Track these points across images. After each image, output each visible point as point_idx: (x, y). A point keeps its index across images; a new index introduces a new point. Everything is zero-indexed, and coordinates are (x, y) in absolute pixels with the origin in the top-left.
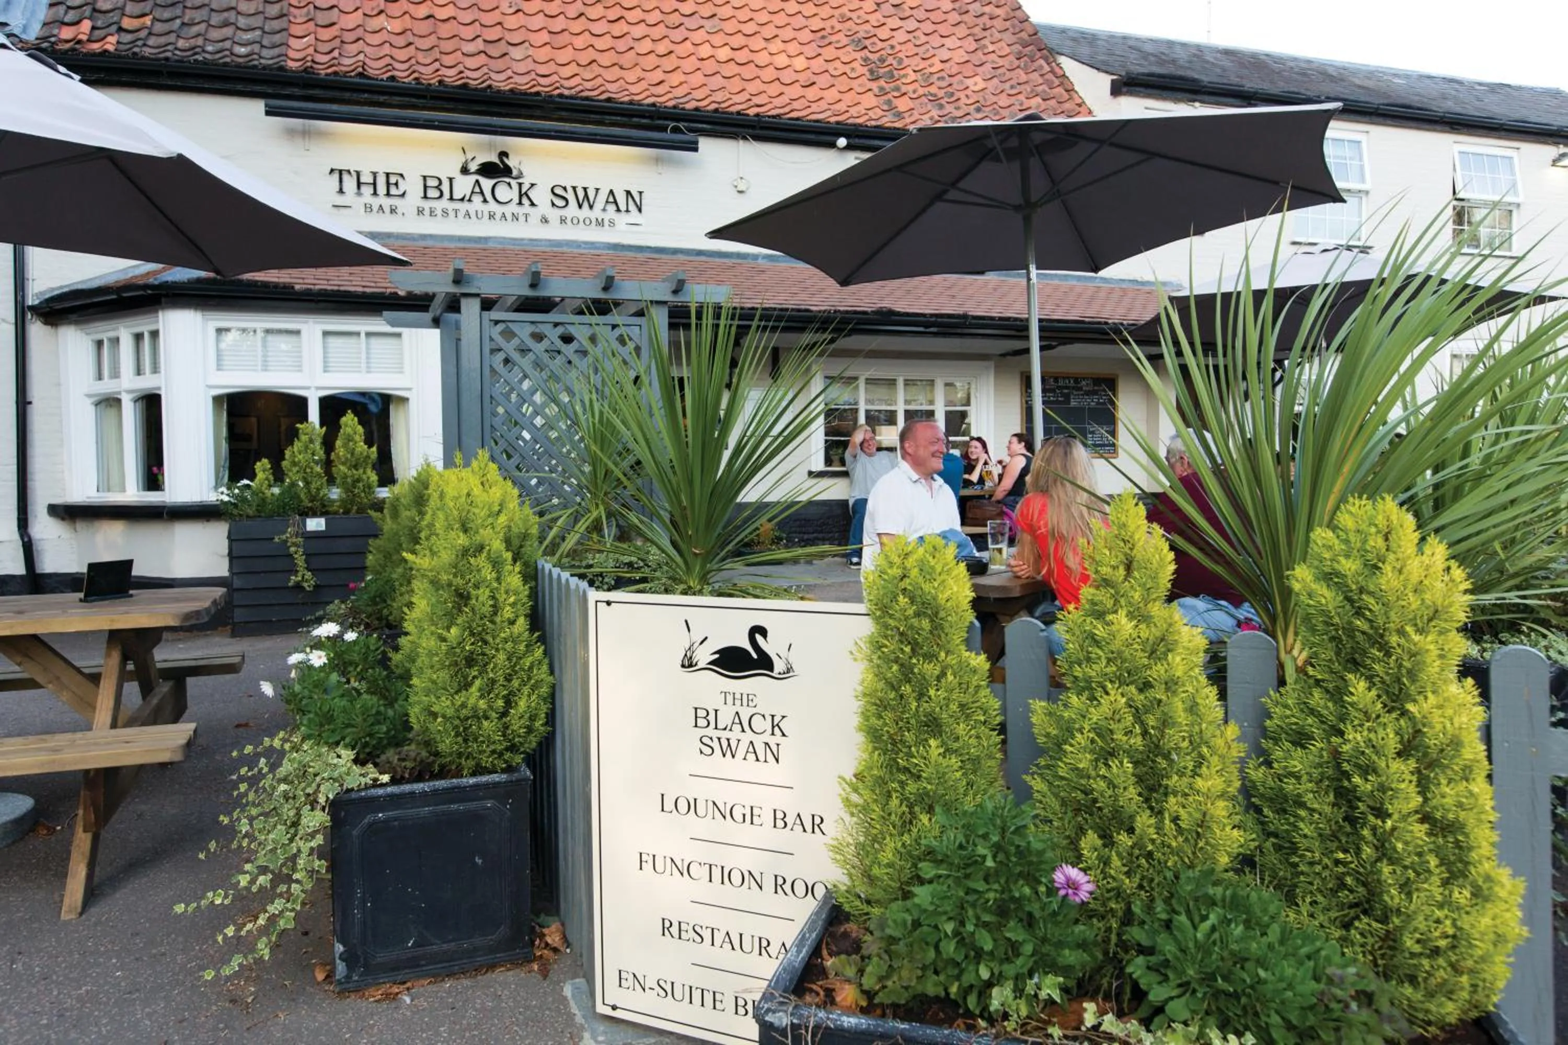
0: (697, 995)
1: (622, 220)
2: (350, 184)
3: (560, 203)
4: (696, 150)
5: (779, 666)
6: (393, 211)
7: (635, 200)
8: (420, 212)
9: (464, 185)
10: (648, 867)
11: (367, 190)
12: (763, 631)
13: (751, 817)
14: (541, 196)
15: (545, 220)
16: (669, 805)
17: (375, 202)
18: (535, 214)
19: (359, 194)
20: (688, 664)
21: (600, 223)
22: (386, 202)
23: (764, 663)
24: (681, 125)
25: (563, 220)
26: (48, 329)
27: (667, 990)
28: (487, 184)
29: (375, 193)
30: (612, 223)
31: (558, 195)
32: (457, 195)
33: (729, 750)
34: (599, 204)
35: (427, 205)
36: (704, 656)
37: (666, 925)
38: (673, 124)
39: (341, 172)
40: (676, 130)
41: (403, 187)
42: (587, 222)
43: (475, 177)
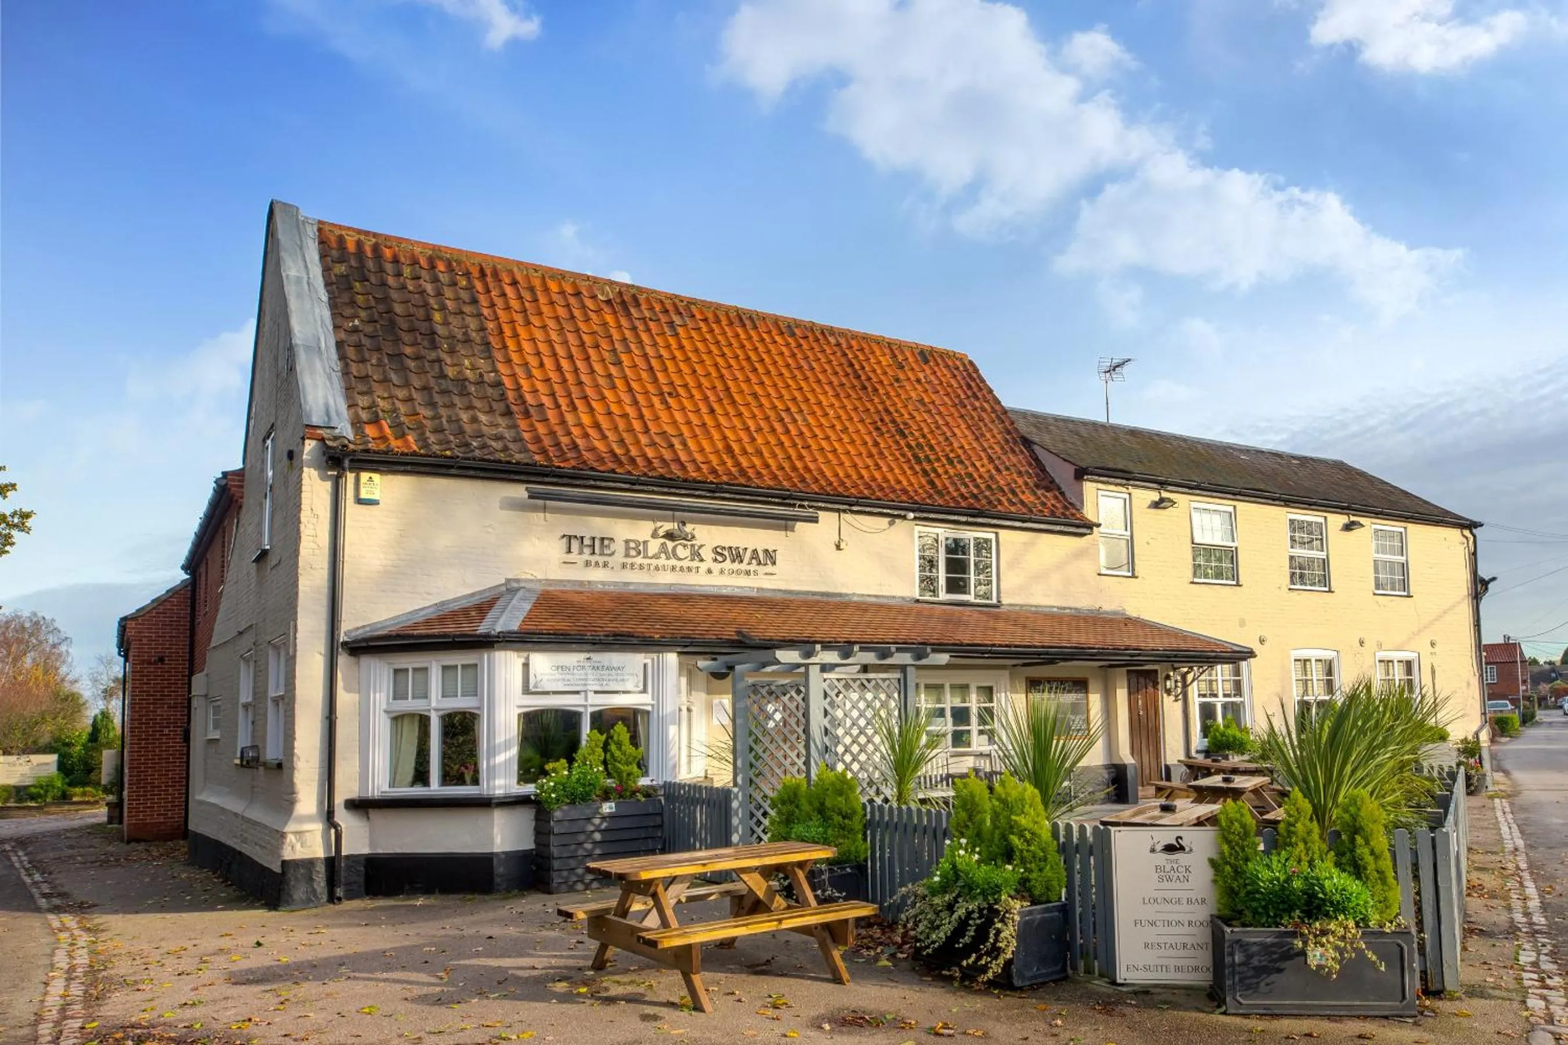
0: (1159, 968)
1: (762, 569)
2: (575, 544)
3: (720, 558)
4: (817, 522)
5: (1187, 849)
6: (605, 565)
7: (770, 556)
8: (624, 566)
9: (654, 546)
10: (1138, 925)
11: (587, 551)
12: (1181, 838)
13: (1179, 901)
14: (707, 553)
15: (710, 571)
16: (1147, 901)
17: (593, 559)
18: (703, 566)
19: (581, 553)
20: (1153, 851)
21: (748, 573)
22: (601, 560)
23: (1182, 848)
24: (806, 503)
25: (722, 572)
26: (352, 659)
27: (1147, 968)
28: (670, 545)
29: (593, 553)
30: (756, 573)
31: (719, 553)
32: (650, 554)
33: (1170, 879)
34: (746, 560)
35: (629, 561)
36: (1159, 848)
37: (1146, 946)
38: (799, 503)
39: (570, 537)
40: (801, 506)
41: (613, 547)
42: (738, 572)
43: (663, 540)
